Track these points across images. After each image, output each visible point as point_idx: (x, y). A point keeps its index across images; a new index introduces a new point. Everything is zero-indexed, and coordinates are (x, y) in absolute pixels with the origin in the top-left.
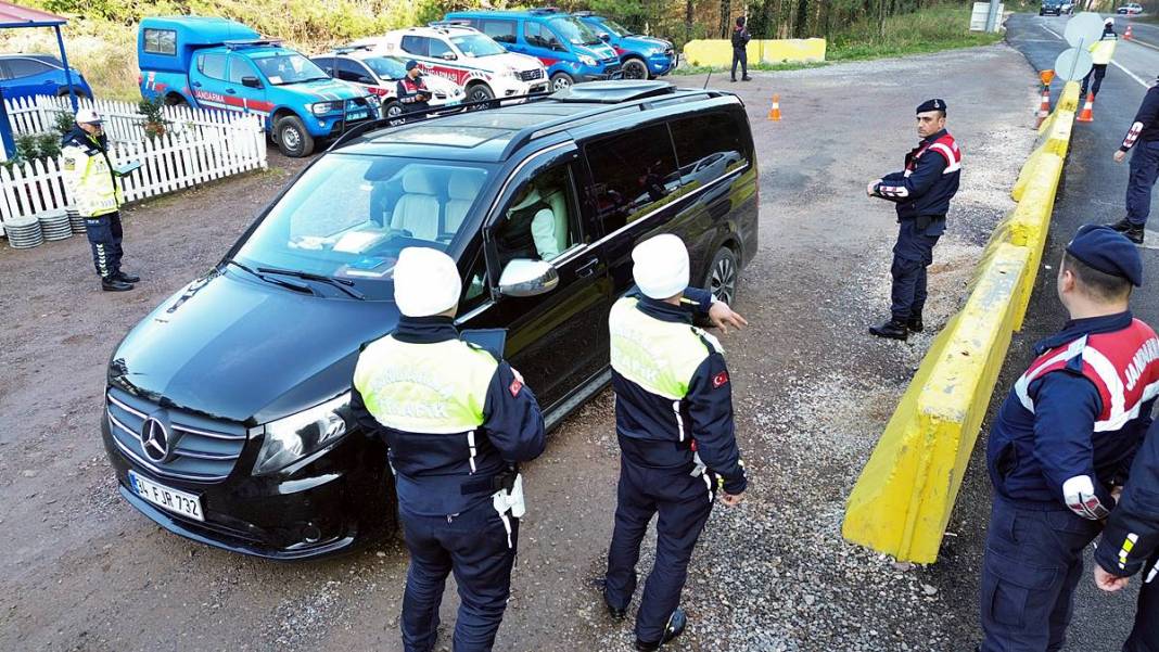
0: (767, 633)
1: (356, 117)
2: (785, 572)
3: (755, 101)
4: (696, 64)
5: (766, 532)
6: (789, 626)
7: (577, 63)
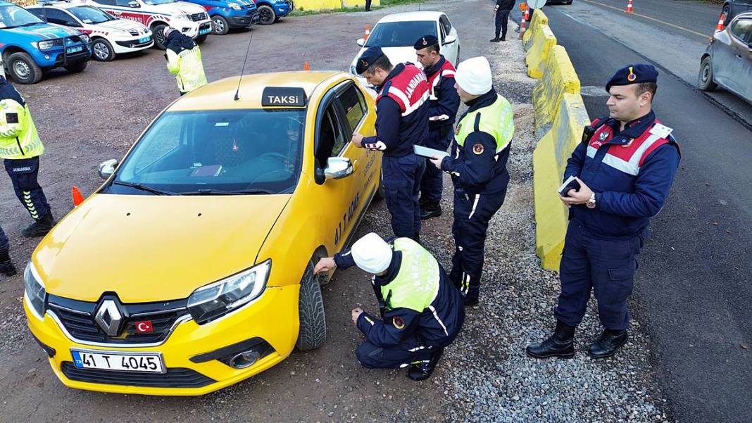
0: (530, 328)
1: (74, 50)
2: (520, 293)
3: (350, 30)
4: (302, 9)
5: (496, 274)
6: (539, 321)
7: (228, 9)
